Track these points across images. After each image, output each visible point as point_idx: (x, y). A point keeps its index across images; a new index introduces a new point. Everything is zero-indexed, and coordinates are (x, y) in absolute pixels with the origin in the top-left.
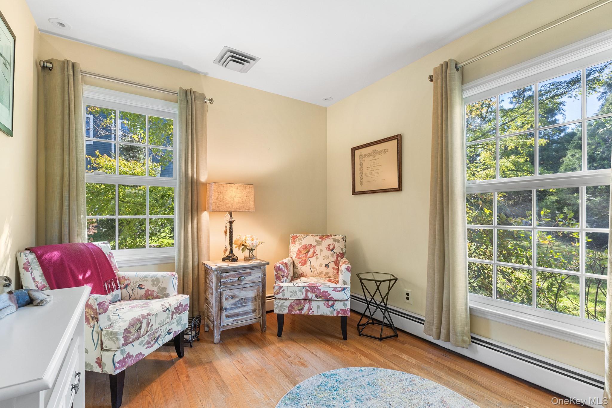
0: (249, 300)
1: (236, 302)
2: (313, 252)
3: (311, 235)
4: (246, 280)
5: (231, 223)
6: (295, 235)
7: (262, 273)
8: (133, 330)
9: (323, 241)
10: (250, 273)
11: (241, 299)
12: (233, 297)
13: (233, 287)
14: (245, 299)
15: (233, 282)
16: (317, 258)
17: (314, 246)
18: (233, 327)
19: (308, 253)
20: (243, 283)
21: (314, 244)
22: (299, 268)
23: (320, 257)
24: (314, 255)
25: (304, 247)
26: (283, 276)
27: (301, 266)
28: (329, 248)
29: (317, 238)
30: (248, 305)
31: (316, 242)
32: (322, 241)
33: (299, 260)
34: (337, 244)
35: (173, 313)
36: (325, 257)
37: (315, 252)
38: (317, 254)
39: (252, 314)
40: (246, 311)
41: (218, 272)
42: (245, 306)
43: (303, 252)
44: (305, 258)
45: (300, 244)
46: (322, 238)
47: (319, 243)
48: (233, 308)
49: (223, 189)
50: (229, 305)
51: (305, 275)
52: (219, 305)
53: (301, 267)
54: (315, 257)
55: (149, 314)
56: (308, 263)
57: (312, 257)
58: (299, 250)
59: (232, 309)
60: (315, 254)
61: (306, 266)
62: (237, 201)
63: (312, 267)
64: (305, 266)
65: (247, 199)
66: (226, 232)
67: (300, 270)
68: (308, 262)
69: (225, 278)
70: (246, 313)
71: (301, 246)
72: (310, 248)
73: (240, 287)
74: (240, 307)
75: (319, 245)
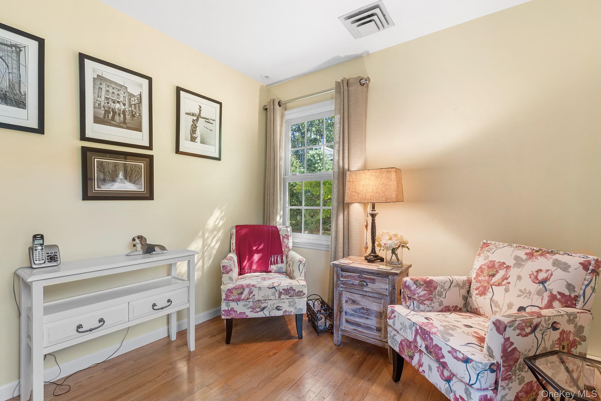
0: (372, 313)
1: (356, 309)
2: (503, 276)
3: (515, 245)
4: (369, 288)
5: (373, 216)
6: (489, 242)
7: (390, 285)
8: (235, 292)
9: (530, 262)
10: (374, 280)
11: (363, 308)
12: (354, 302)
13: (354, 291)
14: (367, 310)
15: (353, 284)
16: (507, 290)
17: (508, 267)
18: (353, 337)
19: (493, 275)
20: (365, 289)
21: (510, 262)
22: (474, 298)
23: (514, 291)
24: (503, 283)
25: (491, 265)
26: (410, 298)
27: (477, 294)
28: (536, 278)
29: (522, 254)
30: (371, 319)
31: (515, 259)
32: (527, 260)
33: (477, 284)
34: (558, 273)
35: (280, 293)
36: (523, 293)
37: (507, 279)
38: (509, 283)
39: (376, 333)
40: (368, 325)
41: (338, 268)
42: (367, 318)
43: (486, 272)
44: (485, 284)
45: (486, 258)
46: (530, 255)
47: (519, 262)
48: (354, 314)
49: (355, 177)
50: (349, 309)
51: (481, 313)
52: (338, 305)
53: (477, 296)
54: (504, 287)
55: (253, 286)
56: (489, 295)
57: (499, 285)
58: (481, 268)
59: (352, 315)
60: (505, 281)
61: (485, 299)
62: (371, 190)
63: (494, 303)
64: (482, 297)
65: (383, 187)
66: (367, 226)
67: (474, 301)
68: (490, 292)
69: (345, 277)
70: (369, 328)
71: (486, 261)
72: (500, 269)
73: (361, 293)
74: (361, 317)
75: (519, 268)
